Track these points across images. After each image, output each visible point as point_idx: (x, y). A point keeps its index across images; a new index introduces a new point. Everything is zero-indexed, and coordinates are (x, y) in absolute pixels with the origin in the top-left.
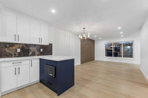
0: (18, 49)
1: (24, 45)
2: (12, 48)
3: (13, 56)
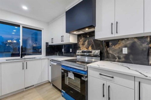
0: (123, 49)
1: (136, 40)
2: (115, 47)
3: (116, 60)
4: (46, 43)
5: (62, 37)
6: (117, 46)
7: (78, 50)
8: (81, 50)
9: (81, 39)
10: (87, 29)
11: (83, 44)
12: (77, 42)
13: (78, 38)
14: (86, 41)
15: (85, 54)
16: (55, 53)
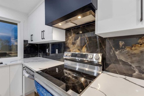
2: (131, 49)
3: (134, 74)
4: (24, 40)
5: (43, 33)
6: (137, 47)
7: (66, 51)
8: (70, 51)
9: (71, 35)
10: (79, 17)
11: (74, 44)
12: (65, 41)
13: (66, 35)
14: (77, 39)
15: (77, 58)
16: (39, 53)
